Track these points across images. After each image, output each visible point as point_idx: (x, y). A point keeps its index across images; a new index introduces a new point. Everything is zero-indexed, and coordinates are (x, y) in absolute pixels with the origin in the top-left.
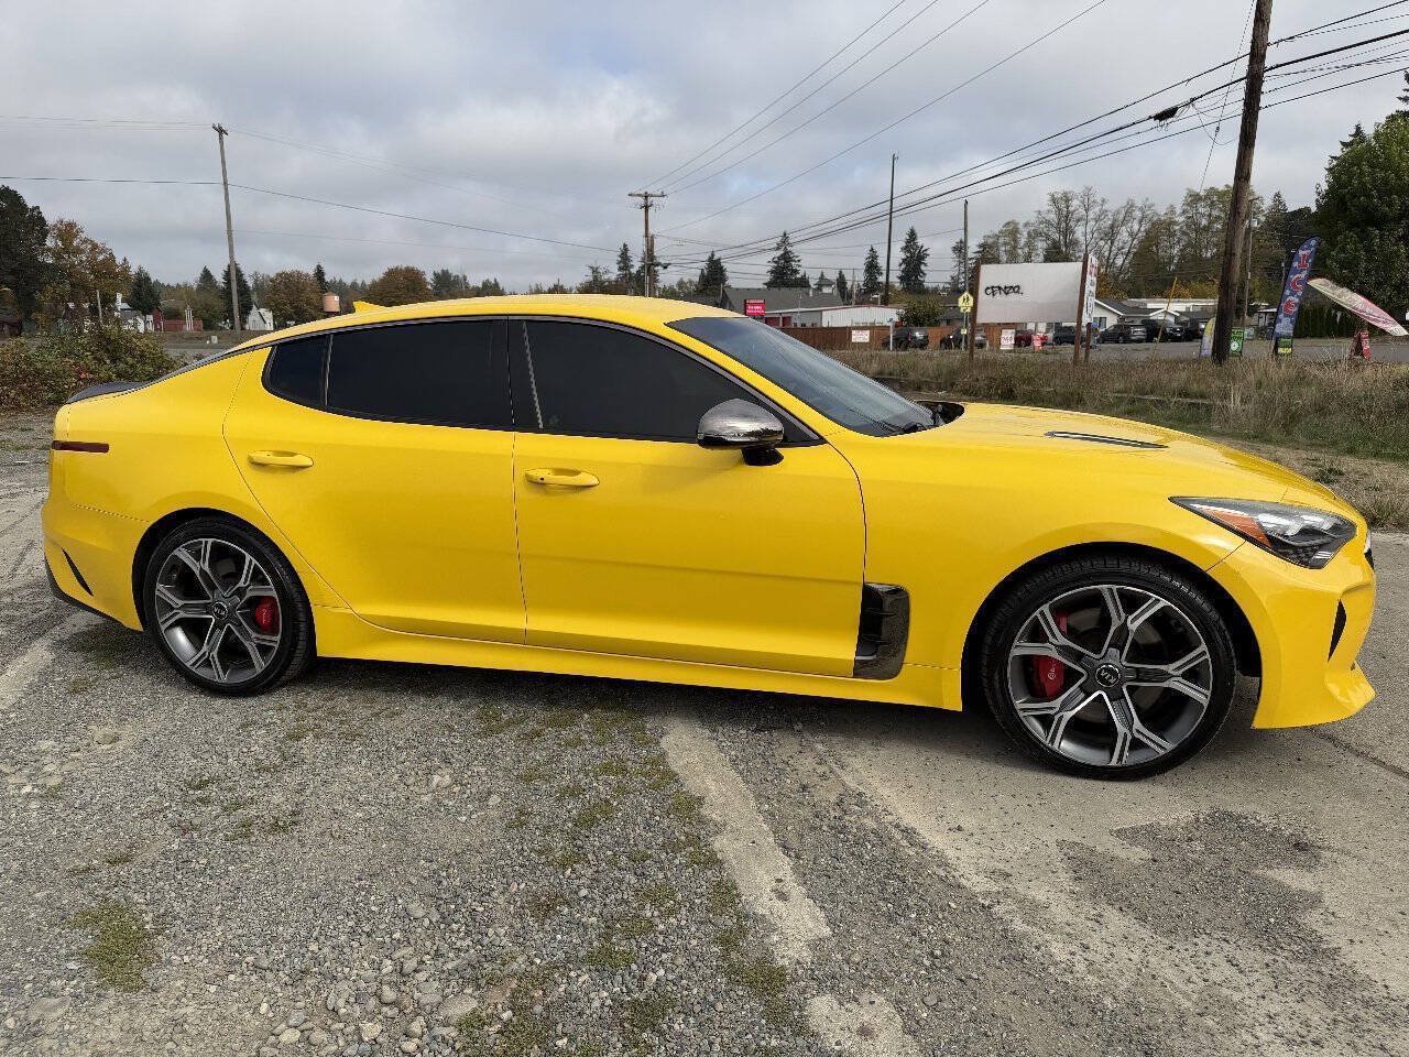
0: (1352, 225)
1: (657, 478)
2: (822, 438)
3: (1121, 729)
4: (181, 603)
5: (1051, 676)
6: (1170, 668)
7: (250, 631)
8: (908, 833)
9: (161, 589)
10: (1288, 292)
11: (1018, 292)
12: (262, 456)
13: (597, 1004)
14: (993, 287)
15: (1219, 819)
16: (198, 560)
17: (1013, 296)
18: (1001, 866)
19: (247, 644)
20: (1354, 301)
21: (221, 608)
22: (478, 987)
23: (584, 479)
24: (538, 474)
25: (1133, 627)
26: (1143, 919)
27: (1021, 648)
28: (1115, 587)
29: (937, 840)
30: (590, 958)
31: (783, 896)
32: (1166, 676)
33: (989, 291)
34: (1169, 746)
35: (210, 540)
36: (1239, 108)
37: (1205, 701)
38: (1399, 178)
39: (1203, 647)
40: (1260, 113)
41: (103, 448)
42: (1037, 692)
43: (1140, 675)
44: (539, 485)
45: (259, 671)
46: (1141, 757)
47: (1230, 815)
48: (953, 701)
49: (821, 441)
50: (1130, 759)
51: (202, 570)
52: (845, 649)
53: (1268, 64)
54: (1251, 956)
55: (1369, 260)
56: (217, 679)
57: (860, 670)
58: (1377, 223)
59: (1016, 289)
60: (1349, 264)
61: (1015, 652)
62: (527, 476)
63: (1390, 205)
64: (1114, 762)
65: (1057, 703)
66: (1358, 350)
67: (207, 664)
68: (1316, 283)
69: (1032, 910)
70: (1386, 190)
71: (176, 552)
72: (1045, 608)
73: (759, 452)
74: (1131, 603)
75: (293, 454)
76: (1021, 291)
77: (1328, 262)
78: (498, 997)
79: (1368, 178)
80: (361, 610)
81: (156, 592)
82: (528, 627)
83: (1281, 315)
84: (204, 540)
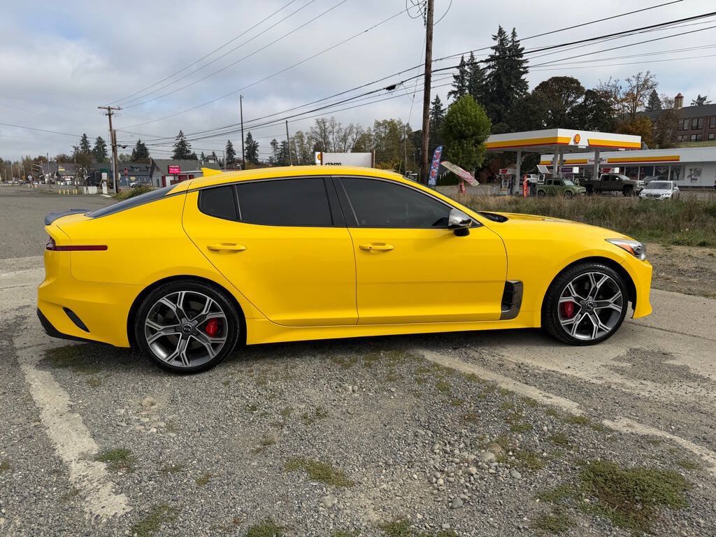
0: (455, 139)
1: (421, 245)
2: (481, 224)
3: (595, 325)
4: (162, 328)
5: (569, 309)
6: (610, 301)
7: (208, 337)
8: (554, 371)
9: (149, 322)
10: (432, 167)
11: (340, 165)
12: (218, 246)
13: (538, 441)
14: (329, 163)
15: (633, 351)
16: (175, 303)
18: (595, 375)
19: (205, 344)
20: (458, 171)
21: (189, 327)
22: (484, 449)
23: (389, 247)
24: (368, 246)
25: (598, 287)
26: (653, 381)
27: (563, 300)
28: (593, 273)
29: (568, 372)
30: (512, 430)
31: (548, 397)
32: (609, 303)
34: (610, 329)
35: (184, 292)
36: (423, 87)
37: (620, 311)
38: (472, 119)
39: (620, 292)
40: (431, 90)
41: (104, 248)
42: (565, 317)
43: (599, 305)
44: (366, 250)
45: (212, 357)
46: (601, 334)
47: (635, 350)
48: (538, 324)
49: (481, 225)
50: (598, 335)
51: (178, 309)
52: (497, 309)
53: (432, 69)
54: (692, 384)
55: (463, 153)
56: (185, 366)
57: (503, 317)
58: (465, 138)
60: (456, 155)
61: (561, 301)
62: (360, 247)
63: (469, 131)
64: (593, 338)
65: (574, 319)
66: (461, 190)
67: (178, 359)
68: (444, 164)
69: (623, 385)
70: (467, 125)
71: (160, 300)
72: (570, 283)
73: (461, 231)
74: (598, 278)
75: (235, 245)
77: (448, 154)
78: (498, 449)
79: (460, 119)
80: (273, 318)
81: (146, 324)
82: (360, 316)
83: (430, 177)
84: (180, 292)
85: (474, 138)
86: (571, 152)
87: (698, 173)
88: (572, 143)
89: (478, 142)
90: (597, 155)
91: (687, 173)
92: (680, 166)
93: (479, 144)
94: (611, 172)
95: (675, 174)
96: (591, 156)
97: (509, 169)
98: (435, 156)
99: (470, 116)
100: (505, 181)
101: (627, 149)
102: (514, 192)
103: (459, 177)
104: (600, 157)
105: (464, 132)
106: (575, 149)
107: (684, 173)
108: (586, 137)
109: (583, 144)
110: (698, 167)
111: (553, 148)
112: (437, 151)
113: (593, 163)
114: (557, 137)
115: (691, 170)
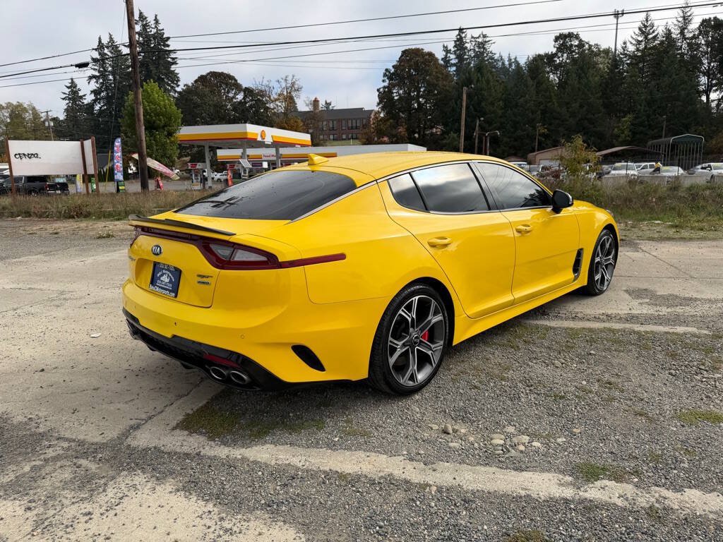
3: (606, 277)
4: (400, 344)
6: (611, 257)
7: (432, 345)
9: (390, 341)
10: (115, 161)
11: (37, 157)
14: (19, 154)
16: (411, 312)
17: (34, 159)
19: (430, 354)
20: (154, 164)
25: (608, 247)
26: (682, 306)
29: (637, 312)
33: (18, 156)
34: (610, 278)
35: (417, 298)
38: (161, 109)
39: (614, 250)
41: (341, 257)
42: (596, 273)
45: (434, 366)
46: (607, 283)
48: (586, 282)
52: (571, 275)
55: (156, 146)
56: (416, 383)
57: (576, 278)
58: (156, 129)
59: (36, 155)
61: (595, 262)
62: (515, 229)
63: (160, 121)
65: (599, 274)
66: (158, 185)
67: (411, 377)
69: (678, 312)
70: (157, 115)
71: (400, 312)
72: (600, 245)
75: (445, 238)
76: (39, 156)
79: (148, 108)
80: (469, 313)
81: (389, 343)
82: (516, 297)
83: (116, 172)
84: (414, 299)
85: (166, 129)
86: (253, 147)
88: (259, 139)
89: (170, 134)
90: (277, 151)
93: (171, 135)
96: (272, 151)
97: (198, 164)
98: (115, 148)
99: (159, 105)
100: (196, 176)
101: (303, 146)
102: (207, 187)
103: (156, 171)
104: (280, 153)
105: (154, 122)
106: (261, 145)
108: (271, 134)
109: (268, 140)
111: (240, 143)
112: (117, 144)
113: (275, 158)
114: (246, 133)
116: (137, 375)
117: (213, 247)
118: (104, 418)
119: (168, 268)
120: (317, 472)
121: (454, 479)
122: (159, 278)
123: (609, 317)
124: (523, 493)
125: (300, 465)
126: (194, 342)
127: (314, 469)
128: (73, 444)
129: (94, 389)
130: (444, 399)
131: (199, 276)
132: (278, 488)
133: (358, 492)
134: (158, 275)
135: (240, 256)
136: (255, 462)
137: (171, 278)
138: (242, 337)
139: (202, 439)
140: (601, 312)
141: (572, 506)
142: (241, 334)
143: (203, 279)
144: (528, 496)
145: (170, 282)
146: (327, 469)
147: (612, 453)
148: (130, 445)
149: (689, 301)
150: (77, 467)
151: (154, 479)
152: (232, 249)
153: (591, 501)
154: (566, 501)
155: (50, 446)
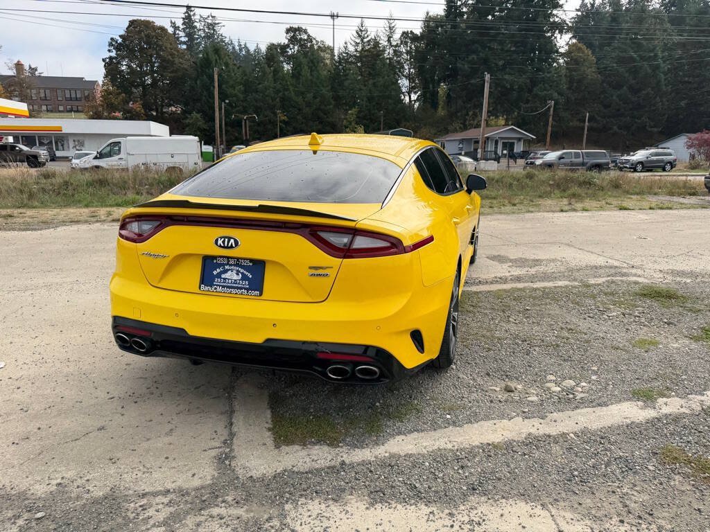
62: (467, 209)
87: (82, 144)
91: (71, 144)
92: (63, 137)
94: (4, 141)
95: (59, 144)
107: (68, 144)
110: (81, 138)
115: (74, 141)
116: (136, 402)
117: (324, 235)
118: (167, 458)
119: (238, 262)
120: (472, 449)
121: (577, 423)
122: (219, 276)
123: (504, 280)
124: (629, 421)
125: (449, 446)
126: (304, 343)
127: (468, 446)
128: (170, 496)
129: (100, 429)
130: (475, 363)
131: (310, 268)
132: (460, 471)
133: (525, 455)
134: (215, 273)
135: (361, 243)
136: (408, 456)
137: (242, 273)
138: (378, 328)
139: (326, 448)
140: (493, 276)
141: (665, 422)
142: (378, 325)
143: (317, 271)
144: (633, 423)
145: (244, 278)
146: (477, 443)
147: (637, 379)
148: (251, 477)
149: (537, 262)
150: (221, 519)
151: (331, 502)
152: (351, 236)
153: (670, 415)
154: (659, 420)
155: (144, 508)
